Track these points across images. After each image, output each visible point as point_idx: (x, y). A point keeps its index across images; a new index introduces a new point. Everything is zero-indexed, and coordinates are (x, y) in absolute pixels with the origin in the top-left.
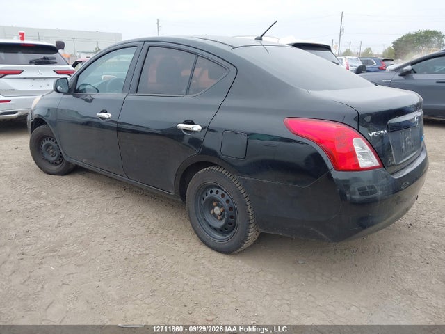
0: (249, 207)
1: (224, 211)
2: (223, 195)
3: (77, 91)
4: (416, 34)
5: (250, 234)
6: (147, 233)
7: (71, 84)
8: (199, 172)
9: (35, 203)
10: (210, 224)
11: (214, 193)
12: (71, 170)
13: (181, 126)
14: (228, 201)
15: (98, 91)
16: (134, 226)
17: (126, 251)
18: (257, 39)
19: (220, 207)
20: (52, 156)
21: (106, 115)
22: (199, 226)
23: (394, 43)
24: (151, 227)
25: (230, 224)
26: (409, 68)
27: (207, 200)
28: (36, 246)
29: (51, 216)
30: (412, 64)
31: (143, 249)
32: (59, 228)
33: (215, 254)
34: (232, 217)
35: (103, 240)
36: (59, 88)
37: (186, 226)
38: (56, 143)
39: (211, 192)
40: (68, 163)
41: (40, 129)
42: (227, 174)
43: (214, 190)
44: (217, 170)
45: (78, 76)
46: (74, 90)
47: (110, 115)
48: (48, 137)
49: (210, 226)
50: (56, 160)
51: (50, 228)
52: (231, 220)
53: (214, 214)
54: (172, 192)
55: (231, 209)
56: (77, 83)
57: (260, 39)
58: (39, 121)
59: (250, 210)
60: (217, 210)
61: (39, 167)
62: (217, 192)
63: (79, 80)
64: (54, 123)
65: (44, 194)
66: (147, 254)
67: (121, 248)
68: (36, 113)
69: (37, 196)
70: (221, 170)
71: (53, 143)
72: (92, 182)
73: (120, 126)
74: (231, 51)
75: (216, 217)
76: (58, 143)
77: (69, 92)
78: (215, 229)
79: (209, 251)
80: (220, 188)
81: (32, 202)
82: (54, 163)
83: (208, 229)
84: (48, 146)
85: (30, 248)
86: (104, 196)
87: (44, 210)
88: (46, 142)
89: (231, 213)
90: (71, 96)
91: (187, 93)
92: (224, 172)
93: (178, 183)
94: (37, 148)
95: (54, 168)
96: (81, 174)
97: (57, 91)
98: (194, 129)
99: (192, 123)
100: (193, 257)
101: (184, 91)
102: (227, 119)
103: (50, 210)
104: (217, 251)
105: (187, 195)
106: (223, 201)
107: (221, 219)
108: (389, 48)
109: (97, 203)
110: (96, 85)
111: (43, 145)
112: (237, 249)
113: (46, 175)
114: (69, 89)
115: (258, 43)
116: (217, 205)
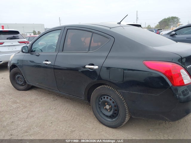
0: (125, 105)
1: (111, 107)
2: (111, 100)
3: (32, 51)
4: (168, 18)
5: (126, 119)
6: (72, 119)
7: (29, 48)
8: (97, 88)
9: (15, 106)
10: (104, 113)
11: (106, 98)
12: (30, 88)
13: (87, 66)
14: (113, 102)
15: (42, 51)
16: (65, 115)
17: (64, 129)
18: (118, 23)
19: (109, 105)
20: (21, 82)
21: (48, 63)
22: (98, 115)
23: (159, 23)
24: (73, 115)
25: (115, 114)
26: (174, 33)
27: (102, 102)
28: (17, 130)
29: (23, 113)
30: (175, 31)
31: (71, 128)
32: (28, 119)
33: (108, 129)
34: (116, 110)
35: (51, 124)
36: (23, 51)
37: (90, 114)
38: (22, 76)
39: (104, 98)
40: (29, 85)
41: (14, 69)
42: (112, 89)
43: (106, 97)
44: (107, 87)
45: (32, 44)
46: (31, 51)
47: (50, 62)
48: (18, 73)
49: (104, 115)
50: (23, 84)
51: (23, 119)
52: (116, 112)
53: (106, 109)
54: (83, 98)
55: (115, 106)
56: (32, 48)
57: (119, 23)
58: (14, 66)
59: (126, 107)
60: (108, 107)
61: (14, 87)
62: (107, 98)
63: (33, 46)
64: (21, 66)
65: (18, 101)
66: (74, 131)
67: (61, 128)
68: (12, 62)
69: (15, 102)
70: (109, 87)
71: (21, 76)
72: (41, 93)
73: (55, 67)
74: (110, 30)
75: (108, 111)
76: (24, 76)
77: (28, 52)
78: (107, 116)
79: (104, 127)
80: (108, 96)
81: (13, 105)
82: (22, 85)
83: (103, 116)
84: (18, 77)
85: (15, 131)
86: (47, 100)
87: (19, 110)
88: (18, 76)
89: (116, 108)
90: (29, 54)
91: (89, 50)
92: (111, 88)
93: (87, 94)
94: (13, 78)
95: (22, 87)
96: (34, 90)
97: (23, 52)
98: (94, 68)
99: (93, 65)
100: (97, 131)
101: (87, 50)
102: (111, 62)
103: (22, 109)
104: (108, 127)
105: (91, 99)
106: (111, 102)
107: (110, 111)
108: (157, 25)
109: (45, 104)
110: (41, 48)
111: (16, 77)
112: (120, 126)
113: (18, 91)
114: (28, 51)
115: (119, 25)
116: (107, 104)
